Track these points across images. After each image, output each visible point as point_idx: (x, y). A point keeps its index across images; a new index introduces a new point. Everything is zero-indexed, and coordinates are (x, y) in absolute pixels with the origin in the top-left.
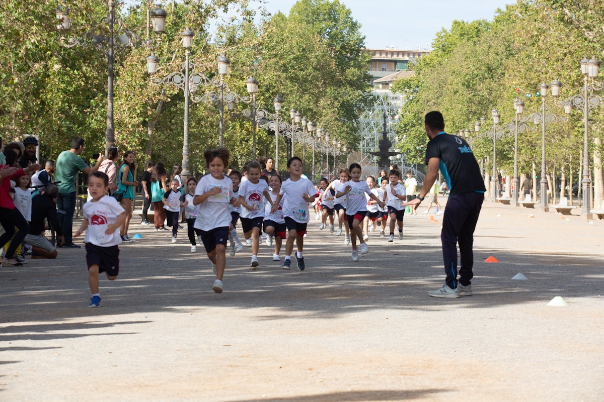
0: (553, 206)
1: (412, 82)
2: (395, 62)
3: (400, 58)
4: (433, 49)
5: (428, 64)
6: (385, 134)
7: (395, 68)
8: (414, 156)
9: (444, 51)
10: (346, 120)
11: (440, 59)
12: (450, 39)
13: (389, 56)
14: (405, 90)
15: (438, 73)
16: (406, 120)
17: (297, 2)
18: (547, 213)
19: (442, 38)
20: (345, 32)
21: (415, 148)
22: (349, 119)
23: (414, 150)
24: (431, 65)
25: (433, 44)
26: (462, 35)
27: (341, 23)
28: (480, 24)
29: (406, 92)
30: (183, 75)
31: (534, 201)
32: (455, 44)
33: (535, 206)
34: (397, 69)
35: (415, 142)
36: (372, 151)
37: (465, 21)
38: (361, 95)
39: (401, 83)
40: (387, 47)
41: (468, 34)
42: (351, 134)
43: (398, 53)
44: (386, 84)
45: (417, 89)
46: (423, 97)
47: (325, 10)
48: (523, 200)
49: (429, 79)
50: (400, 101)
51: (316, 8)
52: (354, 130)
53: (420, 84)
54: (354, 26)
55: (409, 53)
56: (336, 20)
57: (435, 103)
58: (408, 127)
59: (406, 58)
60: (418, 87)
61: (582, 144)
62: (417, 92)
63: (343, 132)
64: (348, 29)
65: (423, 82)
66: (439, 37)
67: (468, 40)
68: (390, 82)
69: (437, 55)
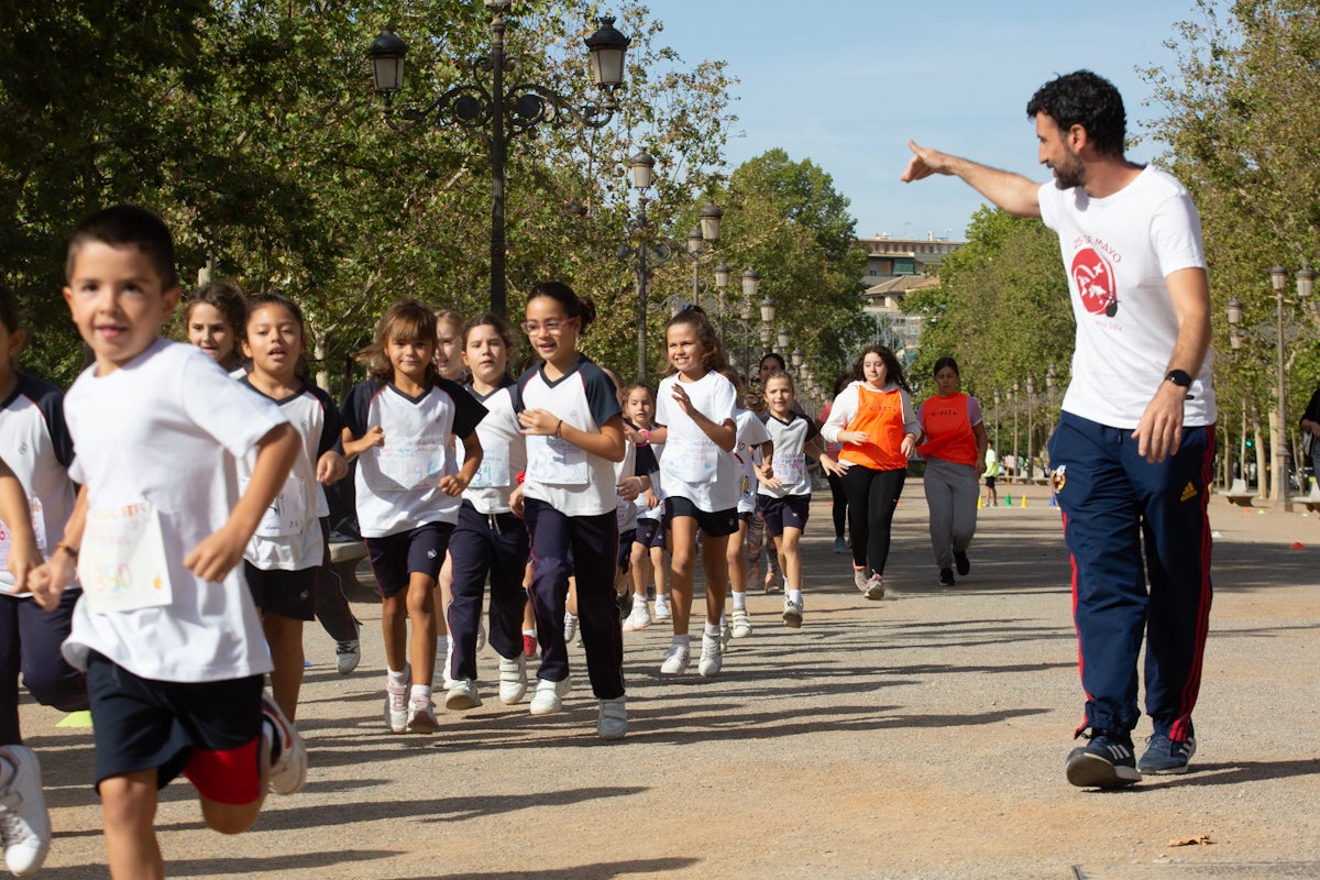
1: (935, 296)
2: (892, 260)
3: (900, 254)
4: (969, 241)
5: (959, 266)
7: (892, 270)
9: (987, 243)
10: (826, 359)
11: (982, 257)
12: (997, 224)
13: (882, 251)
14: (925, 309)
15: (980, 281)
16: (926, 359)
17: (744, 164)
19: (983, 222)
20: (823, 213)
24: (966, 267)
25: (967, 232)
27: (814, 197)
29: (925, 312)
32: (1005, 233)
34: (896, 273)
38: (852, 318)
39: (917, 297)
40: (877, 235)
43: (896, 245)
44: (880, 298)
45: (944, 307)
46: (958, 317)
47: (790, 177)
49: (963, 290)
50: (915, 324)
51: (773, 173)
53: (948, 298)
54: (838, 204)
55: (913, 246)
56: (807, 194)
57: (975, 331)
58: (929, 371)
59: (912, 254)
60: (944, 303)
62: (944, 311)
63: (823, 378)
64: (827, 208)
65: (954, 296)
66: (978, 221)
67: (1028, 225)
68: (887, 294)
69: (975, 251)
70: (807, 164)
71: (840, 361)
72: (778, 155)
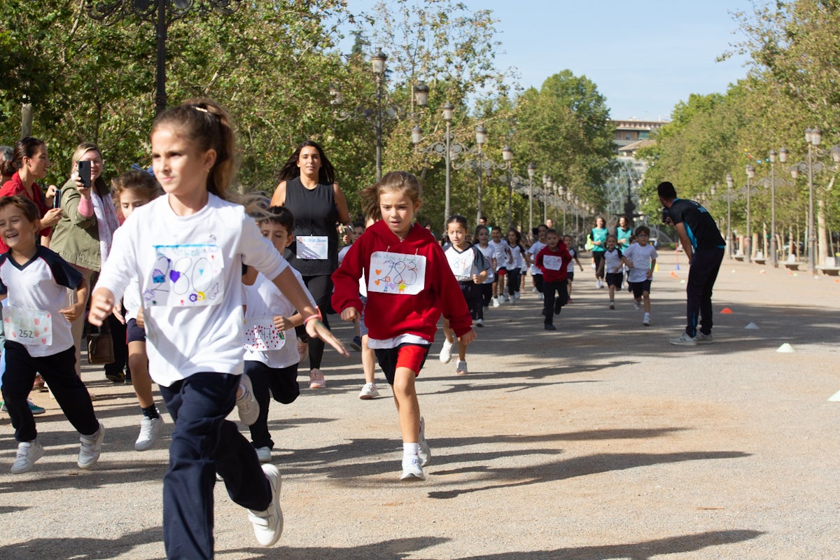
0: (782, 263)
1: (653, 150)
2: (638, 132)
3: (643, 128)
4: (672, 120)
5: (667, 134)
6: (629, 197)
7: (638, 137)
8: (656, 218)
9: (682, 121)
10: (594, 185)
11: (679, 129)
12: (688, 110)
13: (633, 127)
14: (648, 157)
15: (677, 142)
16: (648, 185)
18: (777, 269)
19: (680, 109)
20: (592, 104)
21: (657, 210)
22: (597, 184)
23: (656, 212)
24: (671, 134)
25: (672, 115)
26: (698, 107)
27: (587, 96)
28: (714, 97)
29: (648, 159)
30: (444, 145)
31: (766, 258)
32: (692, 115)
33: (766, 263)
34: (640, 138)
35: (657, 204)
36: (618, 213)
37: (701, 95)
38: (607, 162)
39: (643, 151)
41: (703, 106)
42: (599, 198)
43: (640, 124)
44: (629, 152)
45: (658, 156)
46: (665, 162)
47: (573, 85)
48: (755, 256)
49: (669, 147)
50: (643, 167)
51: (565, 83)
52: (601, 194)
53: (661, 152)
54: (600, 99)
55: (650, 124)
56: (583, 94)
57: (674, 169)
58: (650, 191)
59: (648, 128)
60: (659, 154)
61: (808, 206)
62: (658, 159)
63: (591, 195)
64: (594, 102)
65: (664, 150)
66: (678, 109)
67: (704, 111)
68: (634, 150)
69: (675, 125)
70: (583, 78)
71: (601, 186)
72: (567, 73)
